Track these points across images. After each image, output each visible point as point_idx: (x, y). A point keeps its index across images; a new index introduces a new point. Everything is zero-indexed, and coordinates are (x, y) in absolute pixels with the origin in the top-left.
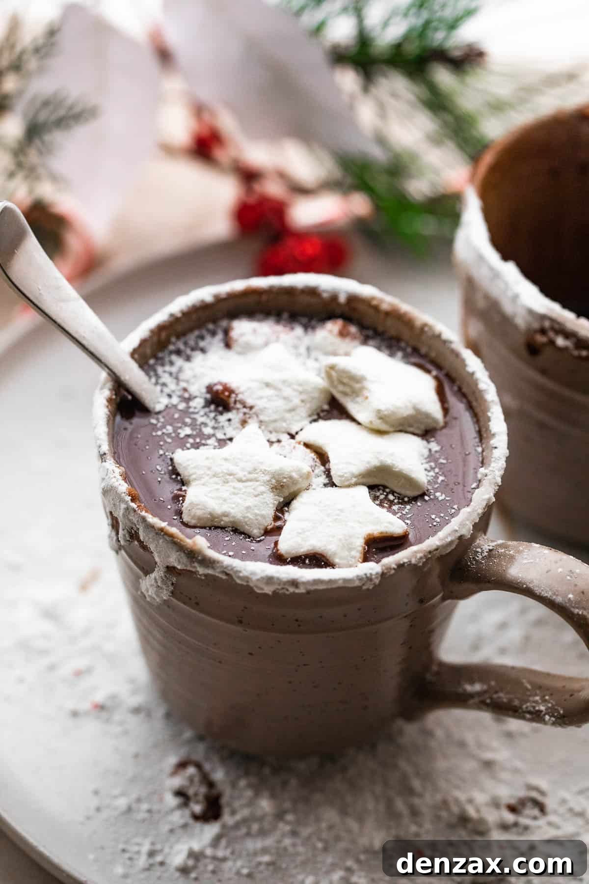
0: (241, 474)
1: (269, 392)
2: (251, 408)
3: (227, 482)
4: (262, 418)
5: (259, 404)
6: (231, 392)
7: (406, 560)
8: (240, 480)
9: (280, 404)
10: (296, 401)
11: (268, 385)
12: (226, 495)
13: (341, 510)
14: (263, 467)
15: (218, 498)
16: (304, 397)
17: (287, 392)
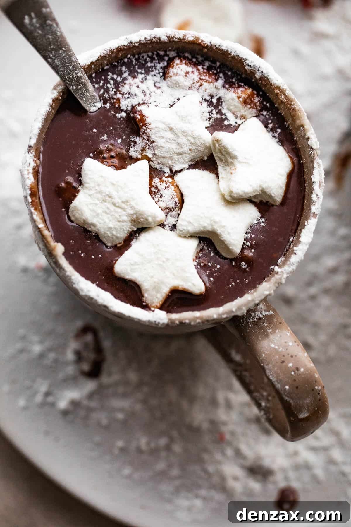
0: (117, 200)
1: (169, 135)
2: (152, 142)
3: (104, 201)
4: (156, 152)
5: (160, 142)
6: (145, 124)
7: (187, 321)
8: (114, 204)
9: (173, 146)
10: (186, 149)
11: (171, 129)
12: (100, 211)
13: (168, 259)
14: (133, 203)
15: (94, 211)
16: (193, 147)
17: (183, 140)
